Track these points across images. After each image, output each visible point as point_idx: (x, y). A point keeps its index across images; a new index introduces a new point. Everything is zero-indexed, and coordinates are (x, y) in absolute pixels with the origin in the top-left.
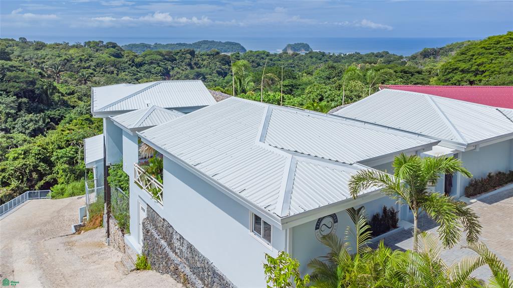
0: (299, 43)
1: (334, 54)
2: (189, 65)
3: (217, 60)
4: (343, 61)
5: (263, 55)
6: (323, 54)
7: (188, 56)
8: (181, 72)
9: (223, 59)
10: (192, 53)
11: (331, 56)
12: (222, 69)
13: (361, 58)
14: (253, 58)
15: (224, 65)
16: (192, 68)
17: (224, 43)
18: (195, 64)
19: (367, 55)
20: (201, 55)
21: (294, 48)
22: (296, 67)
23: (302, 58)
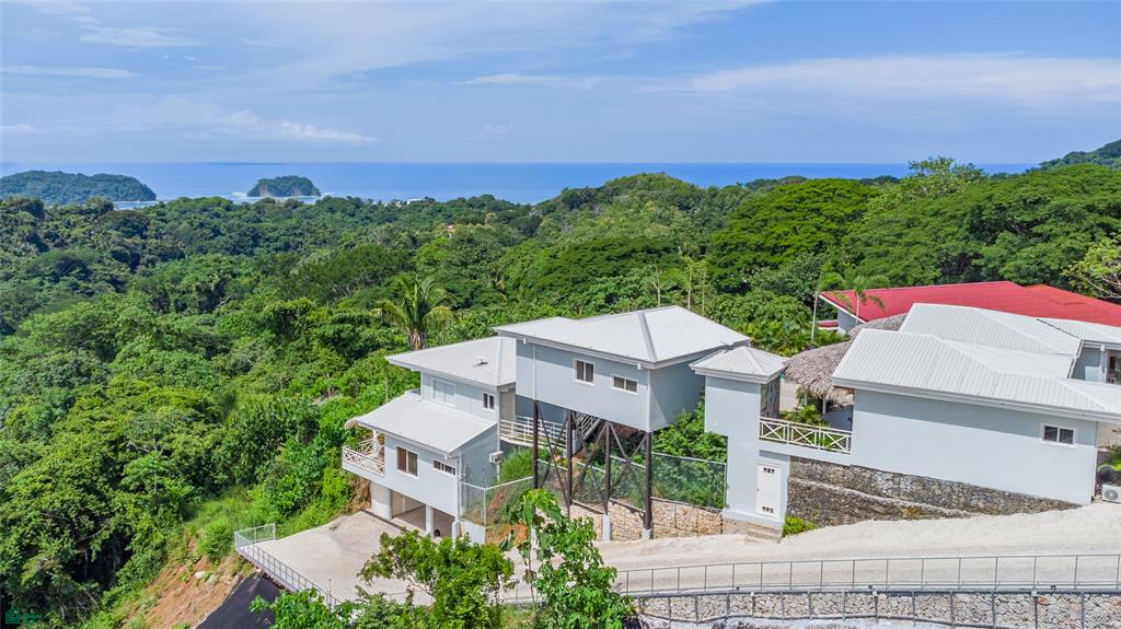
1: (380, 202)
2: (33, 239)
3: (109, 224)
4: (402, 217)
5: (216, 209)
6: (358, 204)
7: (26, 216)
8: (14, 259)
9: (125, 223)
10: (36, 209)
11: (375, 207)
12: (127, 247)
13: (440, 211)
15: (130, 235)
16: (43, 248)
17: (92, 178)
18: (48, 236)
19: (452, 204)
20: (61, 214)
21: (275, 188)
22: (307, 234)
23: (309, 213)
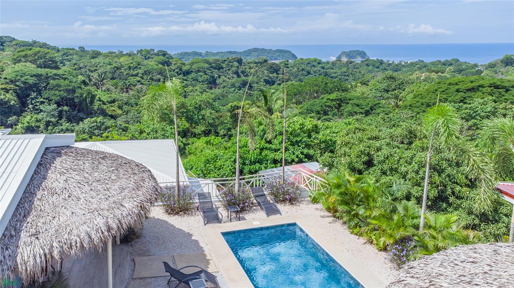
0: (355, 50)
1: (393, 62)
2: (237, 73)
3: (265, 68)
4: (404, 69)
5: (314, 63)
6: (381, 63)
7: (236, 64)
8: (228, 80)
9: (271, 67)
10: (240, 61)
11: (390, 64)
12: (270, 78)
13: (425, 67)
14: (303, 66)
15: (272, 73)
16: (239, 76)
17: (274, 51)
18: (242, 72)
19: (433, 64)
20: (248, 63)
21: (349, 55)
22: (350, 75)
23: (357, 66)
